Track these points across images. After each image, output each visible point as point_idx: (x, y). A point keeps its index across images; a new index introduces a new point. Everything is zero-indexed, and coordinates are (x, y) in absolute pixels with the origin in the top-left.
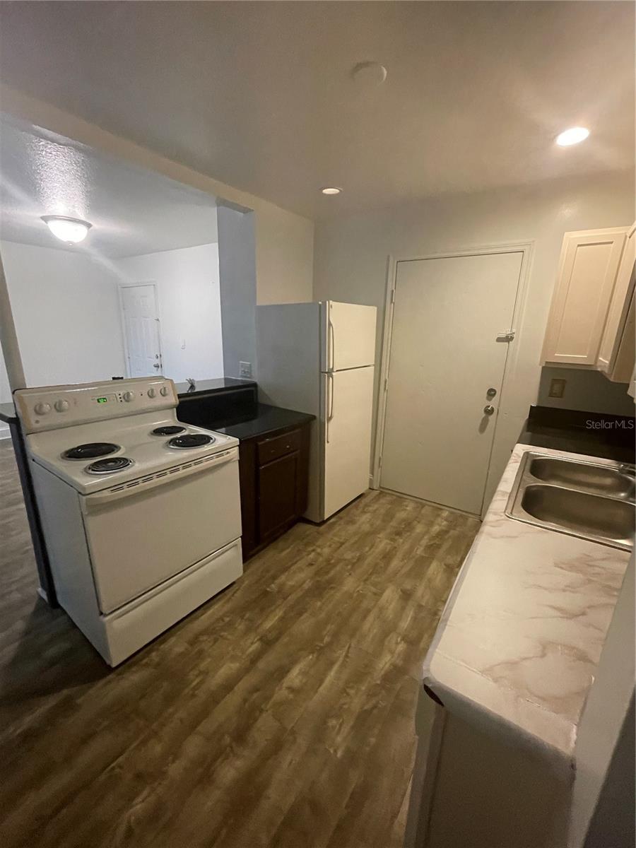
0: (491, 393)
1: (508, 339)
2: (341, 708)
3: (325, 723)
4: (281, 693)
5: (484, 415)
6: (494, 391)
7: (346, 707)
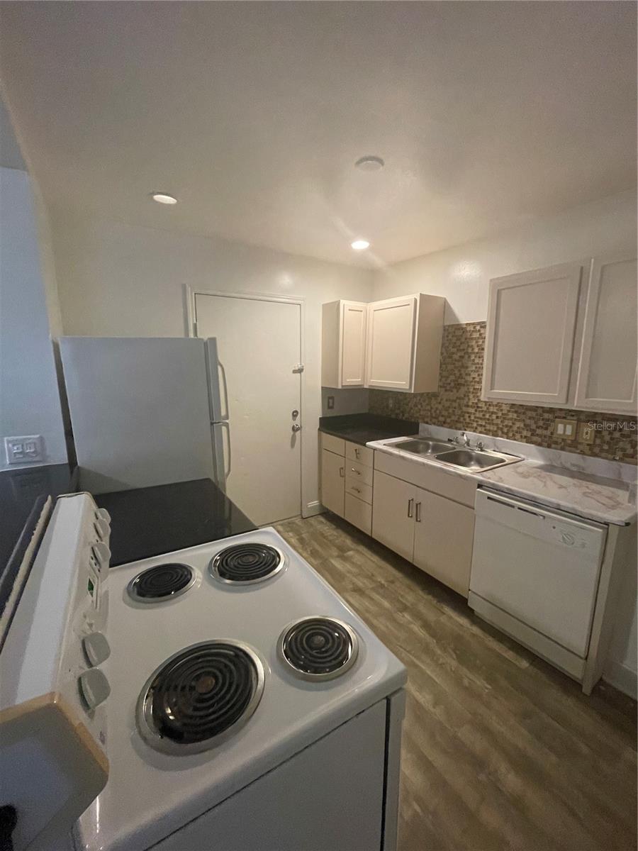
0: (295, 414)
1: (300, 371)
2: (454, 672)
3: (466, 688)
4: (438, 713)
5: (292, 433)
6: (296, 412)
7: (453, 669)
